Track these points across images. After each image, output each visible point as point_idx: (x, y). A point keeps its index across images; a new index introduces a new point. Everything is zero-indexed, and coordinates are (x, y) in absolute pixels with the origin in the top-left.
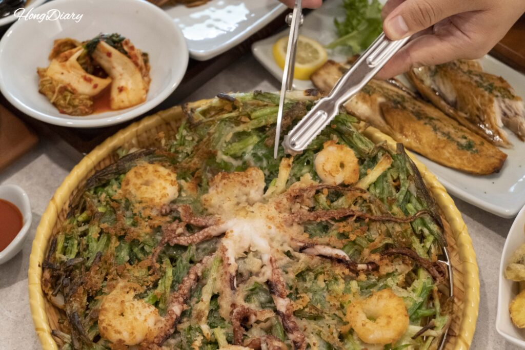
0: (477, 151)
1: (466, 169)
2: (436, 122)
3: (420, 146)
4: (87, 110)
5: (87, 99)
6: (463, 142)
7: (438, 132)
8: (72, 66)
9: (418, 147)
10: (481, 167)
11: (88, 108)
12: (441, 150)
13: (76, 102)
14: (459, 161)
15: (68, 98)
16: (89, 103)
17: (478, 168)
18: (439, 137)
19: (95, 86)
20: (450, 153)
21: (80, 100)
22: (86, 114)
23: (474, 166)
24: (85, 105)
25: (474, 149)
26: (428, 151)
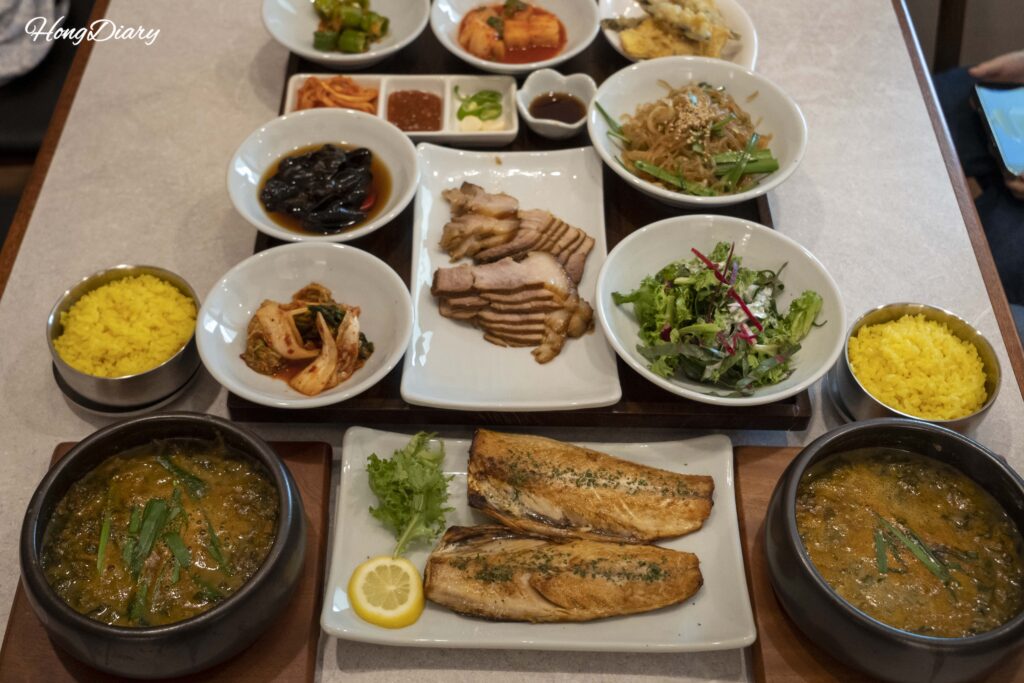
0: (666, 573)
1: (671, 602)
2: (601, 565)
3: (606, 609)
4: (267, 369)
5: (276, 358)
6: (644, 570)
7: (613, 578)
8: (287, 319)
9: (606, 612)
10: (684, 590)
11: (269, 368)
12: (631, 598)
13: (263, 355)
14: (658, 599)
15: (258, 347)
16: (275, 363)
17: (681, 593)
18: (619, 584)
19: (291, 352)
20: (643, 596)
21: (268, 355)
22: (264, 372)
23: (677, 595)
24: (269, 364)
25: (662, 572)
26: (619, 609)
